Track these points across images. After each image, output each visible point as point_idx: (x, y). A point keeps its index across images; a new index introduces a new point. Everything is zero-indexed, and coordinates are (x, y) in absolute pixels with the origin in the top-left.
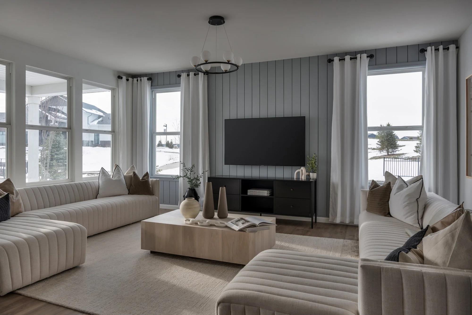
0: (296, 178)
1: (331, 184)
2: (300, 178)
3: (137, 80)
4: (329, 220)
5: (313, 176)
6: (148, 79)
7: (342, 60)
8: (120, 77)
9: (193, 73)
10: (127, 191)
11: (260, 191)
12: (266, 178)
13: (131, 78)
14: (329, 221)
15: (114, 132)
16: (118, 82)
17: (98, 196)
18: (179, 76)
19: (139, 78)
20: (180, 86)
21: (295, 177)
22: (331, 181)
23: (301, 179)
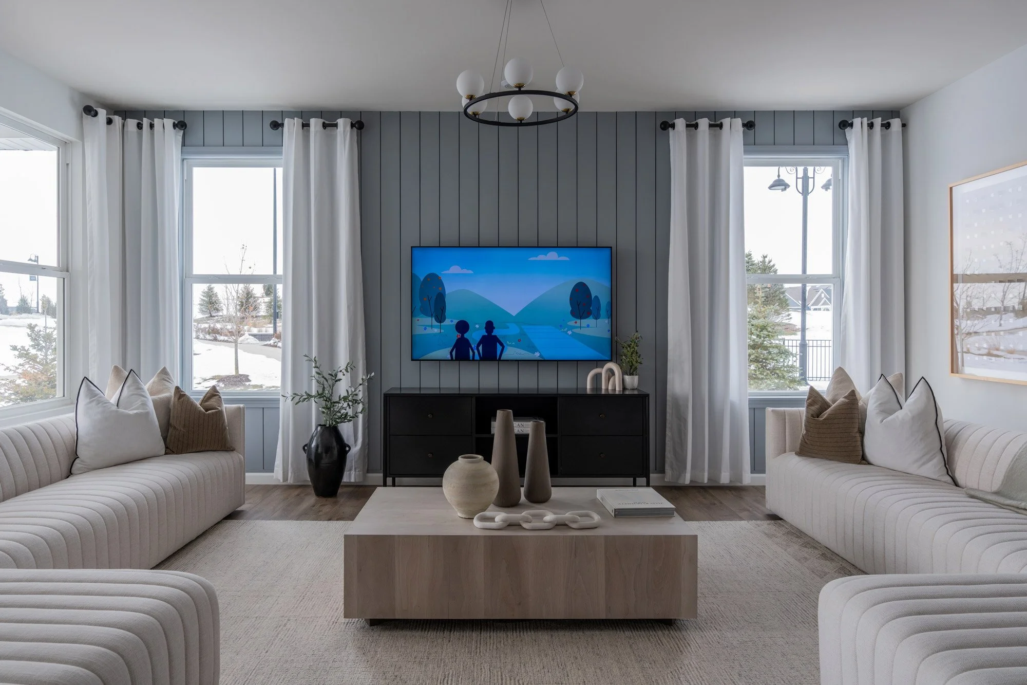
0: (592, 389)
1: (668, 398)
2: (603, 387)
3: (140, 126)
4: (664, 478)
5: (632, 381)
6: (175, 126)
7: (692, 126)
8: (89, 111)
9: (321, 121)
10: (161, 446)
11: (522, 423)
12: (535, 392)
13: (120, 118)
14: (666, 480)
15: (67, 271)
16: (82, 123)
17: (77, 464)
18: (276, 125)
19: (145, 119)
20: (280, 153)
21: (588, 387)
22: (668, 393)
23: (607, 389)
